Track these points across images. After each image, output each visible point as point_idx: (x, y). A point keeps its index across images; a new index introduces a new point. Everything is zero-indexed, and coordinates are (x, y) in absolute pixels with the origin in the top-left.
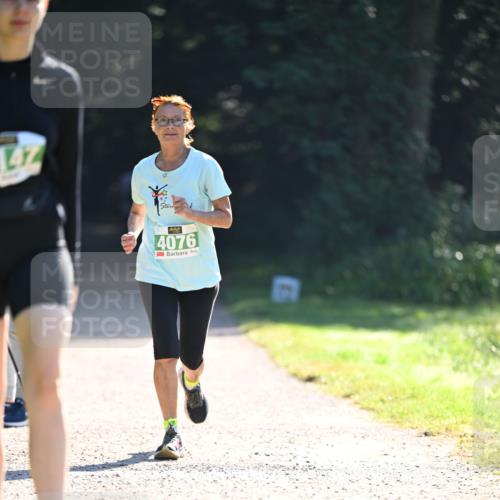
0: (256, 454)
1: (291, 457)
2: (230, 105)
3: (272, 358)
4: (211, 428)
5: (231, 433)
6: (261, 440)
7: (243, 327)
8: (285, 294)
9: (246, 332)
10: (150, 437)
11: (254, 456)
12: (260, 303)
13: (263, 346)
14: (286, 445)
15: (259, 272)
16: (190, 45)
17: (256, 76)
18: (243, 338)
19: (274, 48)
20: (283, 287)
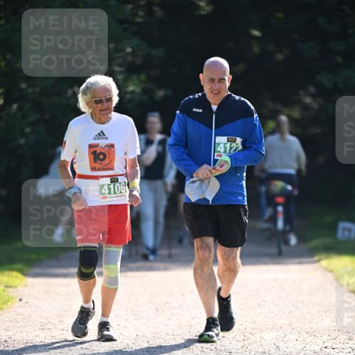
0: (326, 347)
1: (350, 350)
2: (308, 100)
3: (337, 279)
4: (293, 329)
5: (307, 333)
6: (329, 338)
7: (316, 258)
8: (346, 233)
9: (319, 261)
10: (250, 335)
11: (324, 349)
12: (328, 240)
13: (331, 271)
14: (347, 341)
15: (328, 219)
16: (280, 57)
17: (326, 79)
18: (316, 265)
19: (339, 59)
20: (344, 229)
